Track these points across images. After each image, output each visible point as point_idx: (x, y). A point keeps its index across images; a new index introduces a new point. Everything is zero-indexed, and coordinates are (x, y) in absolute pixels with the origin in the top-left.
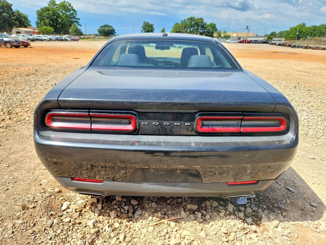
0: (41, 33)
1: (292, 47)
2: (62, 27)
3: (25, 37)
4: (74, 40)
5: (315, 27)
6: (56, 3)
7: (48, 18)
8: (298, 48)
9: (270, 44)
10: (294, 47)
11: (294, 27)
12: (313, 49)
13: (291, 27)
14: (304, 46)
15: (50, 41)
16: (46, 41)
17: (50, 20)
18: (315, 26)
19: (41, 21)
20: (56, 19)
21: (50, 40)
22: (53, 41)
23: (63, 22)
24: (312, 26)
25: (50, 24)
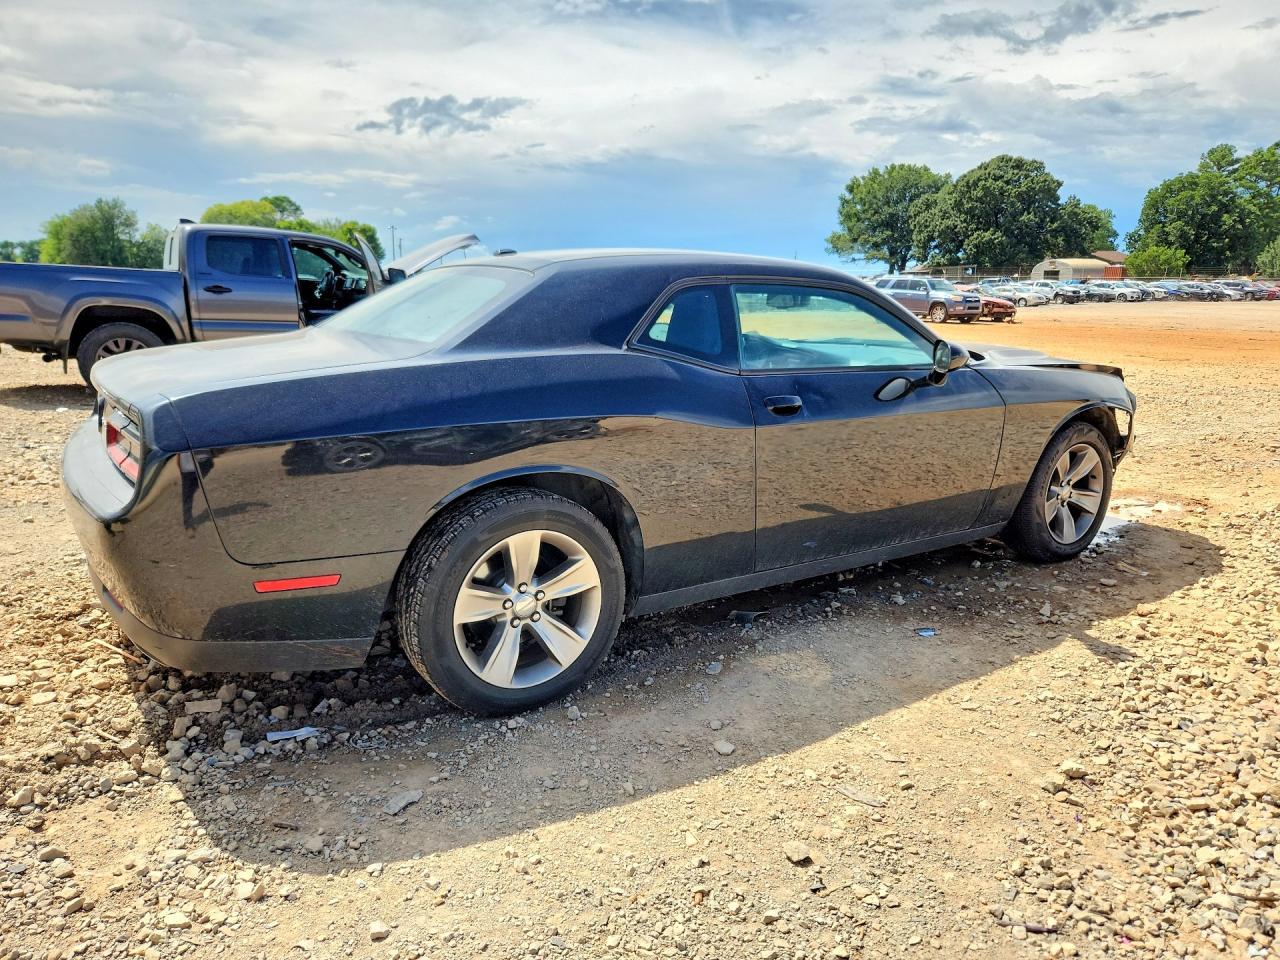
0: (1132, 272)
2: (1231, 248)
3: (1047, 289)
4: (1255, 297)
6: (1236, 156)
7: (1179, 219)
15: (1143, 300)
16: (1126, 301)
17: (1187, 223)
19: (1147, 230)
20: (1216, 217)
21: (1144, 296)
22: (1156, 300)
23: (1240, 227)
25: (1183, 236)
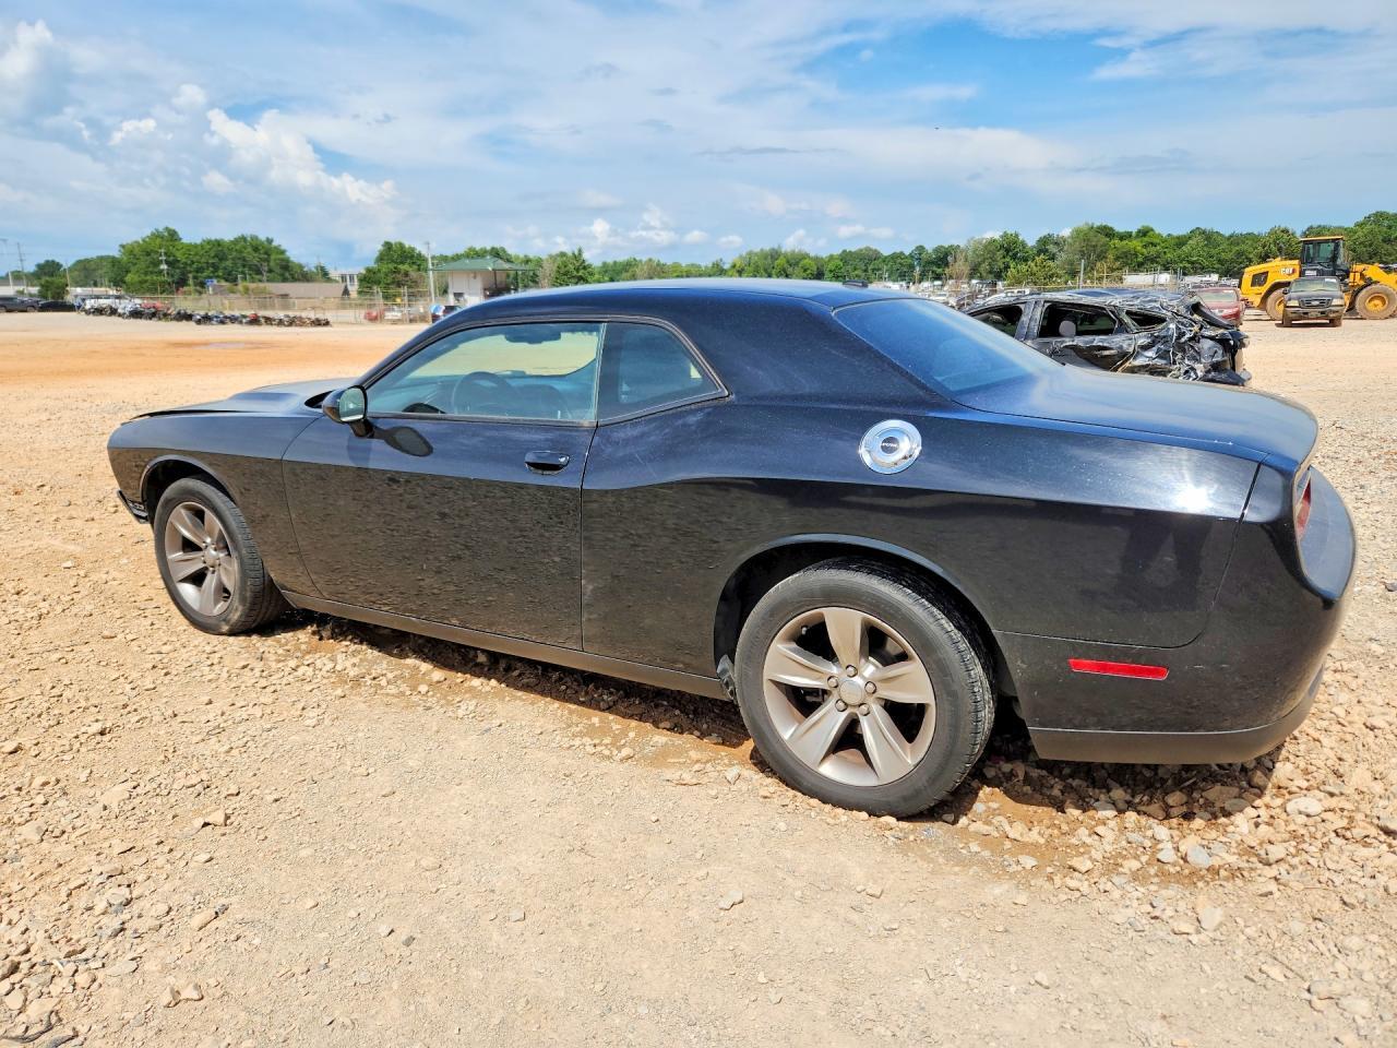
1: (199, 322)
5: (219, 245)
8: (222, 322)
9: (88, 312)
10: (206, 319)
11: (137, 242)
12: (281, 323)
13: (124, 243)
14: (244, 317)
18: (218, 243)
24: (209, 242)
